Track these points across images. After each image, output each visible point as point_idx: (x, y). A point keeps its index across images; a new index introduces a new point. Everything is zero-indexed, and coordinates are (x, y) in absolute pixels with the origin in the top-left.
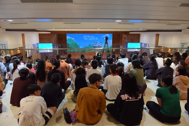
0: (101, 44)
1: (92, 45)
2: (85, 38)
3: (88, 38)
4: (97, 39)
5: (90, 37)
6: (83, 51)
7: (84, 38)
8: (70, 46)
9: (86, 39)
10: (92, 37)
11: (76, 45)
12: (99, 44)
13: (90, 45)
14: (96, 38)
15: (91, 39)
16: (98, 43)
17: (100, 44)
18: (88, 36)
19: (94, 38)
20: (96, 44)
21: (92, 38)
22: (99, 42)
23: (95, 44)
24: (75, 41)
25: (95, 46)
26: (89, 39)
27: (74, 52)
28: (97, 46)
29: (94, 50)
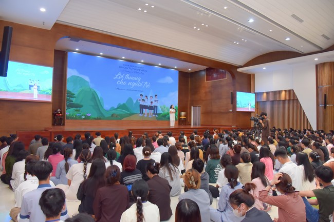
0: (155, 101)
1: (135, 102)
2: (118, 80)
3: (128, 81)
4: (147, 85)
5: (132, 78)
6: (112, 115)
8: (74, 100)
9: (122, 83)
10: (136, 79)
11: (94, 97)
12: (153, 100)
13: (130, 100)
14: (146, 83)
15: (135, 84)
16: (149, 97)
17: (154, 98)
18: (128, 75)
19: (141, 81)
20: (145, 98)
21: (135, 81)
22: (151, 93)
23: (143, 100)
24: (92, 86)
25: (142, 103)
26: (130, 84)
27: (87, 118)
28: (148, 103)
29: (141, 115)
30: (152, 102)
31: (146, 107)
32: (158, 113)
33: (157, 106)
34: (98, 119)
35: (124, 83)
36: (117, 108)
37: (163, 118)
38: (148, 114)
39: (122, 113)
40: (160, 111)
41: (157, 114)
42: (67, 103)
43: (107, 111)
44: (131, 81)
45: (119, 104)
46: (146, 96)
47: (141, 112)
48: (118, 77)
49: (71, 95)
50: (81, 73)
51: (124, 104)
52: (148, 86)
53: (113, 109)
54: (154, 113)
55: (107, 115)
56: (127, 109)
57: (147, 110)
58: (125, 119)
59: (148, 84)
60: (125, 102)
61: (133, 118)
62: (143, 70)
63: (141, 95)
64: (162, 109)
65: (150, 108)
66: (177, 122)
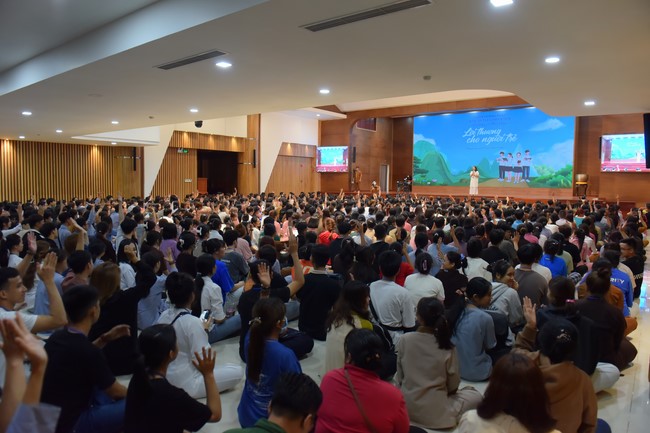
0: (526, 159)
1: (491, 163)
3: (481, 137)
4: (511, 137)
5: (488, 132)
6: (461, 181)
7: (468, 137)
8: (420, 165)
9: (473, 140)
10: (493, 132)
11: (440, 162)
14: (510, 135)
15: (492, 139)
17: (524, 155)
18: (481, 129)
19: (501, 134)
20: (508, 157)
21: (492, 136)
22: (519, 148)
23: (505, 159)
24: (437, 149)
25: (502, 164)
26: (484, 140)
27: (433, 184)
28: (512, 163)
29: (502, 180)
30: (519, 162)
31: (509, 169)
32: (530, 176)
33: (528, 167)
34: (445, 185)
35: (477, 141)
37: (541, 185)
38: (513, 179)
40: (533, 173)
41: (528, 178)
42: (414, 169)
43: (455, 176)
44: (487, 136)
46: (510, 154)
47: (502, 175)
48: (468, 133)
49: (418, 161)
50: (426, 136)
54: (523, 177)
55: (455, 181)
57: (511, 172)
63: (502, 153)
64: (538, 171)
65: (517, 170)
66: (571, 191)
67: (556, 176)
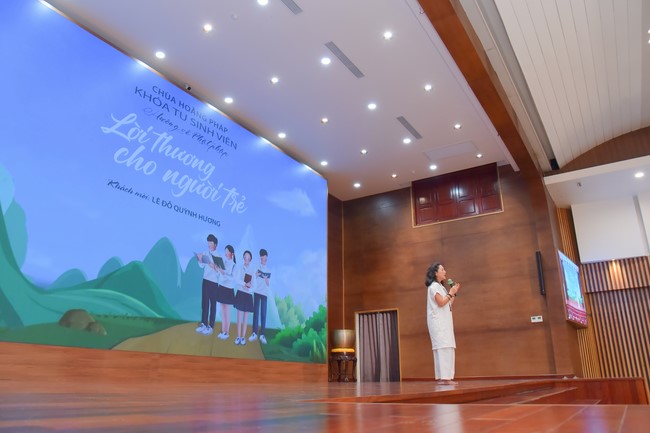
0: (261, 274)
1: (183, 263)
2: (123, 143)
3: (166, 163)
4: (235, 200)
5: (182, 157)
6: (67, 318)
7: (118, 141)
9: (135, 161)
10: (196, 163)
12: (252, 271)
13: (164, 251)
14: (233, 192)
15: (190, 185)
16: (239, 254)
17: (257, 263)
18: (165, 137)
19: (215, 180)
20: (225, 256)
21: (194, 173)
22: (249, 239)
23: (218, 262)
25: (212, 274)
26: (170, 176)
28: (234, 278)
29: (205, 330)
30: (248, 279)
31: (226, 296)
32: (268, 325)
33: (264, 299)
35: (148, 168)
36: (100, 283)
38: (234, 327)
39: (122, 311)
41: (263, 331)
43: (40, 289)
44: (175, 165)
45: (113, 261)
46: (230, 249)
47: (208, 318)
48: (125, 129)
51: (135, 267)
52: (237, 206)
53: (74, 281)
54: (255, 328)
55: (33, 315)
56: (148, 295)
57: (231, 308)
58: (130, 345)
59: (239, 199)
60: (140, 257)
61: (171, 342)
62: (226, 140)
63: (211, 238)
65: (242, 301)
66: (325, 369)
67: (306, 330)
